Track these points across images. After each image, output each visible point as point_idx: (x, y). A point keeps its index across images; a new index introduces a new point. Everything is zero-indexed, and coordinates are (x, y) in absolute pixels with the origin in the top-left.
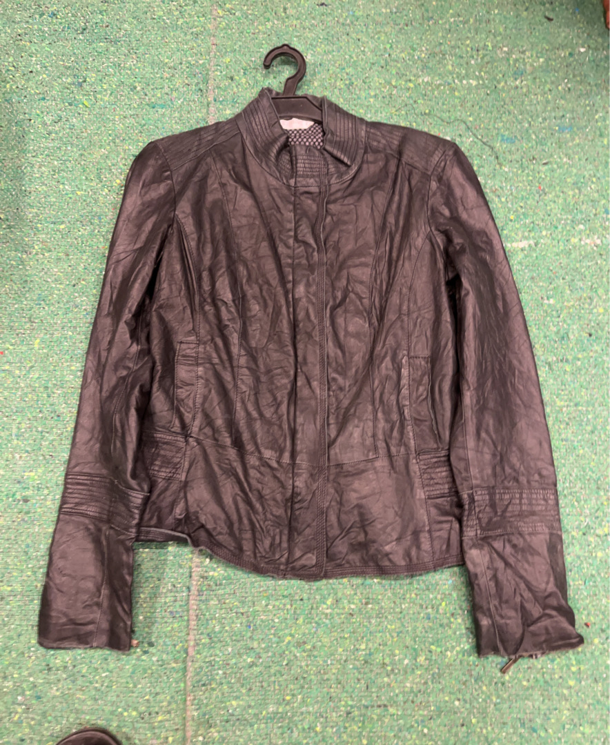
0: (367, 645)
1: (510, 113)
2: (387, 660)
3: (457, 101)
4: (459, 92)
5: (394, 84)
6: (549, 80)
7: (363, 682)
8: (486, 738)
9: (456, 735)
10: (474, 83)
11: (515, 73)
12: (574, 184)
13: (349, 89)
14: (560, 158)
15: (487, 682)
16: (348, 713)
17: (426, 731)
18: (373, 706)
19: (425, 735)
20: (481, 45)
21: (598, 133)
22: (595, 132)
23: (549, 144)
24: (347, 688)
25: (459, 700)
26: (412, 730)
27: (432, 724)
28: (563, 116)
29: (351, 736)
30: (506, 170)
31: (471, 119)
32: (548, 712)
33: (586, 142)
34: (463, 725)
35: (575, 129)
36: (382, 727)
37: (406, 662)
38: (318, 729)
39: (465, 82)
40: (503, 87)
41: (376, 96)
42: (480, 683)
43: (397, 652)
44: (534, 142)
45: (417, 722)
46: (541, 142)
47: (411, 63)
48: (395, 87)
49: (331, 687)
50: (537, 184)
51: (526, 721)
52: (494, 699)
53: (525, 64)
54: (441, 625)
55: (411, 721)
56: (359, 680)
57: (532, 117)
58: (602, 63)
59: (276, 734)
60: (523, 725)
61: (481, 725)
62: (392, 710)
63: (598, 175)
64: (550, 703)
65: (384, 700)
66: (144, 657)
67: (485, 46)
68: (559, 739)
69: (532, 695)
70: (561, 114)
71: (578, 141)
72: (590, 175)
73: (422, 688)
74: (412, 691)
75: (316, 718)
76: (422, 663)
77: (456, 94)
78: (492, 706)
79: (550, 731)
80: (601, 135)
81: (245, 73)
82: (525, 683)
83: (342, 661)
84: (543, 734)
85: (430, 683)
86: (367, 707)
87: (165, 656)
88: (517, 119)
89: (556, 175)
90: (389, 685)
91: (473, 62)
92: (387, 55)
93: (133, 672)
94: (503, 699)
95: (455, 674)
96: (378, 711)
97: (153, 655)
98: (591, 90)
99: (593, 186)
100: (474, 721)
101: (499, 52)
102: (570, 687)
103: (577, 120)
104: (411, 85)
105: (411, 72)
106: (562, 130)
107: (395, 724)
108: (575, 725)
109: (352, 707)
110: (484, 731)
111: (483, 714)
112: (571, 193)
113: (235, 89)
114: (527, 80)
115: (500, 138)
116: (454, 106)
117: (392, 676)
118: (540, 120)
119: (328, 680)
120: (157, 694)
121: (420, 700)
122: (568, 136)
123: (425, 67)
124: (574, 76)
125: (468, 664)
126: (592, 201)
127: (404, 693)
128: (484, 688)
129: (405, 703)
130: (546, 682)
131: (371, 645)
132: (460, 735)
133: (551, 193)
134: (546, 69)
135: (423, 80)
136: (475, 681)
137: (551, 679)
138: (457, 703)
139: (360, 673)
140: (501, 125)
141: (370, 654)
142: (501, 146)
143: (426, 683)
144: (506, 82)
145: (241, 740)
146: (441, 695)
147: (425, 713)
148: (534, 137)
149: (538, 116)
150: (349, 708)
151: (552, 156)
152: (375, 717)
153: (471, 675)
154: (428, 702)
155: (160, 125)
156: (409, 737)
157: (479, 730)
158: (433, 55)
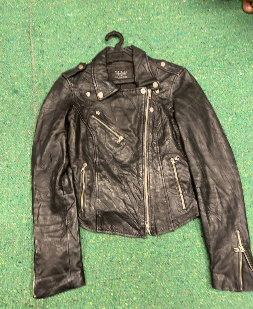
0: (111, 254)
1: (156, 30)
2: (120, 260)
3: (134, 27)
4: (134, 23)
5: (107, 22)
6: (171, 15)
7: (110, 269)
8: (163, 288)
9: (150, 287)
10: (140, 19)
11: (157, 13)
12: (185, 56)
13: (89, 26)
14: (179, 46)
15: (162, 264)
16: (104, 283)
17: (137, 287)
18: (114, 279)
19: (137, 289)
20: (142, 3)
21: (193, 34)
22: (192, 34)
23: (173, 41)
24: (104, 273)
25: (150, 272)
26: (132, 287)
27: (140, 284)
28: (178, 29)
29: (106, 293)
30: (157, 53)
31: (140, 33)
32: (188, 274)
33: (189, 38)
34: (153, 283)
35: (184, 34)
36: (119, 287)
37: (128, 259)
38: (92, 291)
39: (136, 18)
40: (153, 20)
41: (100, 28)
42: (159, 264)
43: (124, 255)
44: (167, 41)
45: (133, 284)
46: (170, 40)
47: (114, 13)
48: (108, 23)
49: (97, 273)
50: (170, 58)
51: (179, 279)
52: (165, 271)
53: (161, 10)
54: (141, 243)
55: (131, 284)
56: (108, 269)
57: (166, 31)
58: (193, 5)
59: (74, 295)
60: (178, 280)
61: (160, 282)
62: (122, 280)
63: (194, 51)
64: (189, 270)
65: (119, 276)
66: (17, 268)
67: (144, 3)
68: (194, 285)
69: (180, 267)
70: (177, 28)
71: (185, 38)
72: (191, 52)
73: (135, 269)
74: (131, 271)
75: (91, 286)
76: (135, 259)
77: (134, 24)
78: (164, 273)
79: (190, 282)
80: (194, 35)
81: (45, 24)
82: (177, 263)
83: (101, 262)
84: (187, 283)
85: (138, 267)
86: (112, 280)
87: (26, 267)
88: (159, 32)
89: (177, 53)
90: (121, 269)
91: (139, 10)
92: (104, 11)
93: (13, 274)
94: (169, 270)
95: (148, 262)
96: (117, 281)
97: (21, 266)
98: (189, 18)
99: (193, 56)
100: (157, 280)
101: (150, 6)
102: (196, 263)
103: (184, 30)
104: (115, 22)
105: (114, 16)
106: (178, 35)
107: (124, 285)
108: (200, 279)
109: (106, 280)
110: (162, 284)
111: (161, 277)
112: (184, 60)
113: (41, 31)
114: (162, 16)
115: (153, 40)
116: (133, 29)
117: (122, 266)
118: (169, 31)
119: (95, 270)
120: (24, 282)
121: (134, 274)
122: (181, 37)
123: (120, 14)
124: (182, 12)
125: (153, 257)
126: (193, 62)
127: (127, 273)
128: (161, 266)
129: (128, 276)
130: (186, 261)
131: (112, 254)
132: (152, 287)
133: (176, 61)
134: (170, 10)
135: (119, 20)
136: (157, 264)
137: (188, 260)
138: (150, 274)
139: (108, 266)
140: (153, 35)
141: (113, 258)
142: (154, 43)
143: (136, 267)
144: (154, 18)
145: (60, 299)
146: (143, 271)
147: (137, 279)
148: (167, 39)
149: (168, 30)
150: (105, 281)
151: (175, 46)
152: (116, 283)
153: (155, 262)
154: (138, 275)
155: (11, 48)
156: (130, 290)
157: (159, 284)
158: (122, 9)
